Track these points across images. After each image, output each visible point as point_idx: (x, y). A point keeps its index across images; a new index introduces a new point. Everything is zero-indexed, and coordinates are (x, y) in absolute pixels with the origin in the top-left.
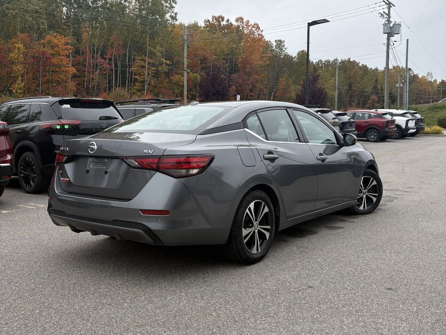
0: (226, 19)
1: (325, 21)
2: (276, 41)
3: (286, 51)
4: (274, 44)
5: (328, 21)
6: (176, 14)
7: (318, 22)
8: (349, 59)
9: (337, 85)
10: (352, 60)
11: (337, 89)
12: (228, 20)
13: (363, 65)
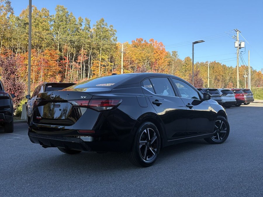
0: (144, 40)
1: (202, 41)
2: (172, 52)
3: (178, 57)
4: (172, 53)
5: (204, 41)
6: (116, 38)
7: (199, 42)
8: (215, 61)
9: (208, 76)
10: (216, 62)
11: (209, 79)
12: (145, 41)
13: (223, 65)
